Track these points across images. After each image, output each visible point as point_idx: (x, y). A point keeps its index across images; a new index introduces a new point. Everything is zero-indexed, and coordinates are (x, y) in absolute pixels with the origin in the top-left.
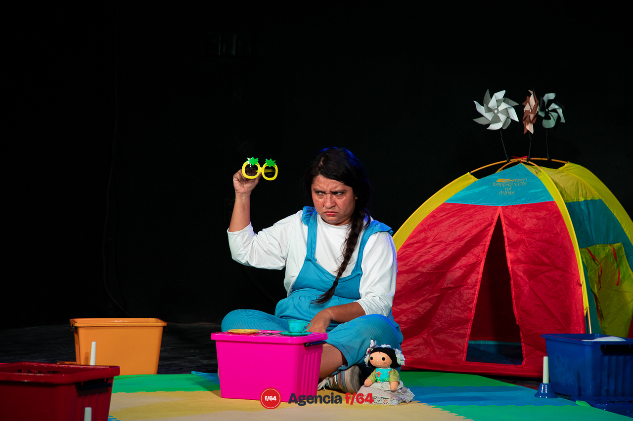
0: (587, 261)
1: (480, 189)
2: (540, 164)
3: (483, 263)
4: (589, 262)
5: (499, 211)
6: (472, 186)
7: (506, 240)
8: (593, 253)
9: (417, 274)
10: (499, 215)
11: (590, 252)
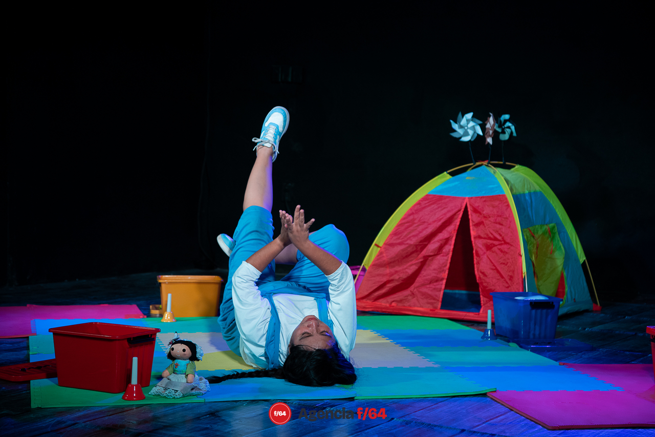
0: (527, 238)
1: (454, 184)
2: (496, 166)
3: (454, 238)
4: (529, 238)
5: (467, 200)
6: (448, 182)
7: (471, 221)
8: (532, 232)
9: (407, 246)
10: (466, 205)
11: (530, 231)
